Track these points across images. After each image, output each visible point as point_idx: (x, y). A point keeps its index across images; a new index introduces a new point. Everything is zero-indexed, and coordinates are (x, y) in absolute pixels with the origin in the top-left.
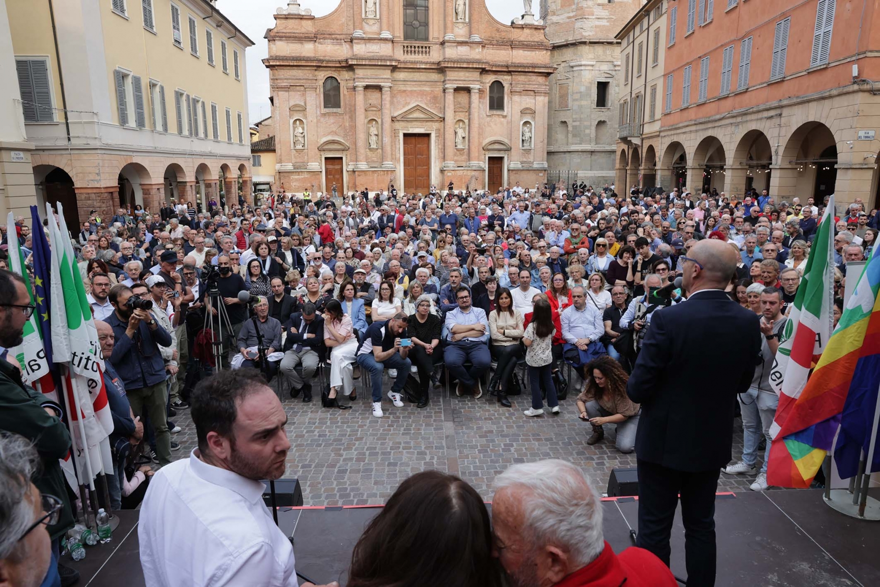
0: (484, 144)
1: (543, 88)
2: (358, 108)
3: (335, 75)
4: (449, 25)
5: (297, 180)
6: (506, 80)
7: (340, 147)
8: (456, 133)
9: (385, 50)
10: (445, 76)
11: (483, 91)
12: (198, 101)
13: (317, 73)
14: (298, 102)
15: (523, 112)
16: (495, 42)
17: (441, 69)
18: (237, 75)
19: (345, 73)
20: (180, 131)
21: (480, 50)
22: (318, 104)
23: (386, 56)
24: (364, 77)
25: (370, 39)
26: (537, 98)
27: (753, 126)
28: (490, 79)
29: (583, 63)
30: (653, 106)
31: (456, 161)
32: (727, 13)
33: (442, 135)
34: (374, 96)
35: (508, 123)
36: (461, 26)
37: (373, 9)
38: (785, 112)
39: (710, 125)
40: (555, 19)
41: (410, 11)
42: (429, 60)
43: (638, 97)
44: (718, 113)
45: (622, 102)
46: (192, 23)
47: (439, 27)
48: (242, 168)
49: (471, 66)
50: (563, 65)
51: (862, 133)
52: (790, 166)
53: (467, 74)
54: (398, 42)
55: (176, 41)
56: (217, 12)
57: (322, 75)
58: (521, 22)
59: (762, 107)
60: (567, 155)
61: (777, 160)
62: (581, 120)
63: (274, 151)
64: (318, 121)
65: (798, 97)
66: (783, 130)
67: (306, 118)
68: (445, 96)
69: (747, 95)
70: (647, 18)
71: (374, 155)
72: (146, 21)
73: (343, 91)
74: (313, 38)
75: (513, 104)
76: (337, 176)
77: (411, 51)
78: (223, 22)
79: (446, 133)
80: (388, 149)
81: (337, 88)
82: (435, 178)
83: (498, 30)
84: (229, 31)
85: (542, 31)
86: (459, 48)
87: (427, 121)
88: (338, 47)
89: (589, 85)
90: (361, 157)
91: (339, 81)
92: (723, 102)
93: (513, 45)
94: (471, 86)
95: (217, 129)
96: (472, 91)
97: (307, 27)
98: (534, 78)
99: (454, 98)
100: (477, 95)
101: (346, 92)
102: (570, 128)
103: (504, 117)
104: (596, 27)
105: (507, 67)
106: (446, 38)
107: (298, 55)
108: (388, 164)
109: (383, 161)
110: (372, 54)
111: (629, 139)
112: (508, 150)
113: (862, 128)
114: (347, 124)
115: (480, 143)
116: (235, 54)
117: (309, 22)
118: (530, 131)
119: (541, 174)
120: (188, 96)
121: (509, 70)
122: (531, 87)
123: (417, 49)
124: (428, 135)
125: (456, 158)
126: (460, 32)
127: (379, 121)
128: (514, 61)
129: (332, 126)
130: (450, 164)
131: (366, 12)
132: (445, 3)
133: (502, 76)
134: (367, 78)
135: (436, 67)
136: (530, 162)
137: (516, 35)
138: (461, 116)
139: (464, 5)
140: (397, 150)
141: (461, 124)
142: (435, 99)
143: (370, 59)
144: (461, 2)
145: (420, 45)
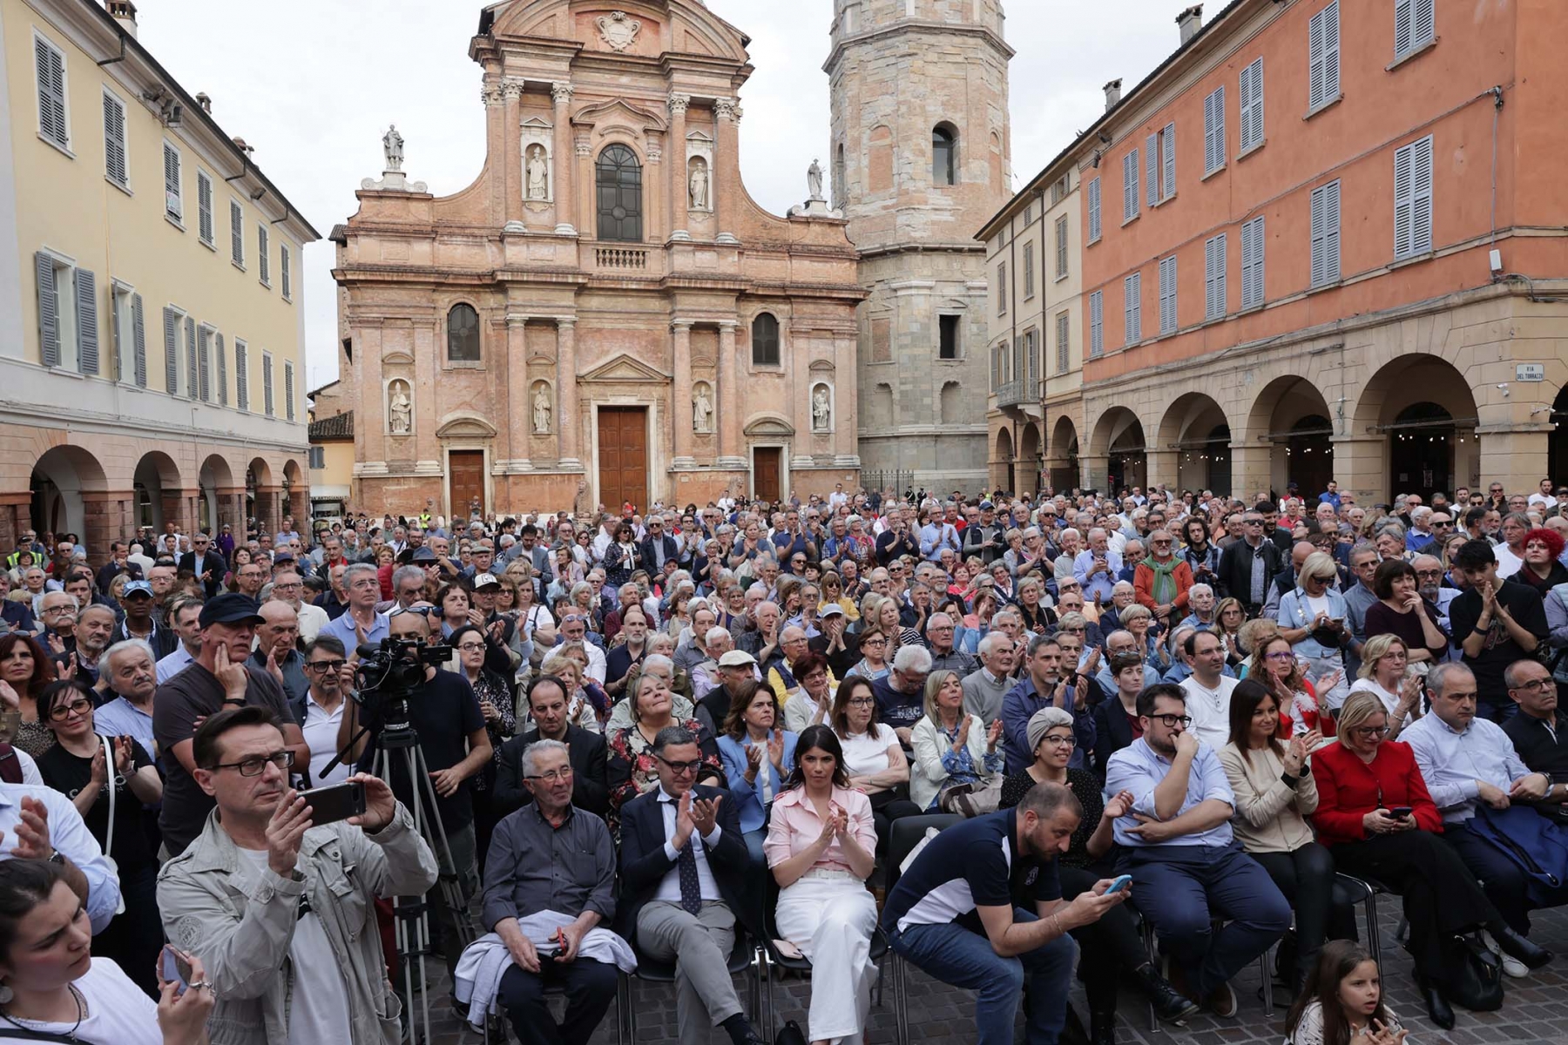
0: (745, 426)
1: (846, 326)
2: (512, 359)
3: (470, 300)
4: (680, 214)
5: (394, 494)
6: (781, 311)
7: (479, 431)
8: (694, 405)
9: (564, 256)
10: (673, 303)
11: (742, 331)
12: (210, 333)
13: (436, 296)
14: (398, 349)
15: (816, 367)
16: (760, 246)
17: (665, 290)
18: (286, 292)
19: (488, 296)
20: (171, 387)
21: (736, 258)
22: (437, 352)
23: (567, 268)
24: (525, 304)
25: (536, 238)
26: (838, 342)
27: (1285, 369)
28: (755, 309)
29: (914, 283)
30: (1063, 349)
31: (695, 455)
32: (1204, 181)
33: (667, 408)
34: (543, 340)
35: (787, 386)
36: (700, 217)
37: (541, 184)
38: (1350, 341)
39: (1189, 374)
40: (861, 210)
41: (610, 191)
42: (644, 276)
43: (1029, 335)
44: (1205, 352)
45: (995, 345)
46: (203, 184)
47: (661, 219)
48: (290, 468)
49: (720, 286)
50: (878, 287)
51: (1522, 370)
52: (1368, 437)
53: (713, 300)
54: (587, 244)
55: (171, 213)
56: (255, 169)
57: (445, 301)
58: (805, 213)
59: (1300, 335)
60: (893, 443)
61: (1343, 427)
62: (915, 381)
63: (351, 439)
64: (436, 384)
65: (1376, 313)
66: (1351, 375)
67: (414, 377)
68: (673, 339)
69: (1264, 317)
70: (1038, 201)
71: (543, 446)
72: (110, 166)
73: (486, 329)
74: (431, 233)
75: (795, 354)
76: (473, 486)
77: (611, 260)
78: (264, 191)
79: (677, 404)
80: (570, 434)
81: (474, 323)
82: (657, 486)
83: (765, 226)
84: (272, 208)
85: (841, 228)
86: (698, 254)
87: (642, 384)
88: (476, 250)
89: (926, 320)
90: (520, 449)
91: (478, 311)
92: (1214, 333)
93: (791, 251)
94: (721, 321)
95: (245, 389)
96: (722, 330)
97: (419, 214)
98: (829, 308)
99: (690, 343)
100: (732, 338)
101: (490, 331)
102: (896, 396)
103: (781, 376)
104: (934, 223)
105: (784, 288)
106: (675, 237)
107: (400, 262)
108: (570, 462)
109: (560, 457)
110: (540, 263)
111: (1020, 407)
112: (790, 434)
113: (1522, 360)
114: (493, 390)
115: (739, 423)
116: (284, 252)
117: (423, 205)
118: (827, 401)
119: (849, 478)
120: (190, 321)
121: (789, 294)
122: (827, 324)
123: (621, 256)
124: (643, 410)
125: (695, 450)
126: (700, 228)
127: (553, 383)
128: (795, 278)
129: (464, 392)
130: (686, 461)
131: (528, 190)
132: (671, 177)
133: (774, 305)
134: (532, 306)
135: (656, 287)
136: (828, 457)
137: (797, 234)
138: (703, 374)
139: (706, 181)
140: (586, 437)
141: (703, 388)
142: (655, 344)
143: (536, 272)
144: (698, 177)
145: (627, 249)
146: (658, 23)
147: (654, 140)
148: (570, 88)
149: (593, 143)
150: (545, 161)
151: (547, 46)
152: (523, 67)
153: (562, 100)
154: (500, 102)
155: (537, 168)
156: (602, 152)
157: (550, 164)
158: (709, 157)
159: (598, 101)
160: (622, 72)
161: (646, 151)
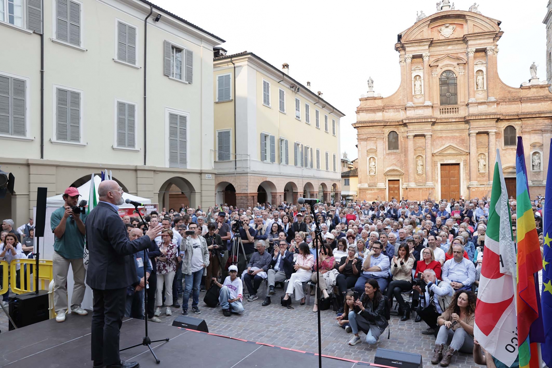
1: (548, 128)
2: (409, 149)
3: (395, 130)
4: (471, 92)
5: (370, 194)
6: (517, 124)
7: (398, 173)
8: (478, 162)
9: (428, 112)
10: (470, 125)
11: (499, 133)
12: (308, 148)
13: (384, 129)
14: (372, 147)
15: (533, 145)
16: (507, 100)
17: (466, 121)
18: (334, 133)
19: (402, 128)
20: (296, 164)
21: (496, 106)
22: (384, 147)
23: (428, 116)
24: (414, 129)
25: (417, 107)
26: (544, 135)
28: (503, 125)
31: (479, 181)
33: (468, 164)
34: (421, 140)
36: (480, 92)
41: (444, 88)
42: (458, 116)
46: (307, 107)
47: (465, 95)
48: (334, 185)
49: (488, 117)
53: (486, 123)
54: (436, 107)
55: (297, 117)
56: (322, 100)
57: (387, 130)
58: (528, 84)
63: (357, 176)
64: (384, 158)
67: (377, 156)
68: (470, 138)
71: (420, 178)
72: (280, 107)
73: (400, 139)
74: (382, 109)
75: (524, 141)
76: (396, 192)
77: (445, 112)
78: (326, 105)
79: (471, 162)
80: (430, 174)
81: (397, 138)
82: (464, 192)
83: (509, 92)
84: (329, 109)
85: (547, 88)
86: (479, 106)
87: (457, 155)
88: (397, 113)
90: (412, 179)
91: (398, 133)
93: (521, 100)
94: (489, 131)
95: (319, 163)
96: (490, 134)
97: (379, 103)
98: (541, 121)
99: (477, 139)
100: (494, 136)
101: (402, 140)
105: (518, 115)
106: (470, 101)
107: (373, 120)
108: (430, 184)
109: (426, 182)
110: (419, 116)
114: (403, 159)
116: (333, 121)
117: (380, 101)
118: (540, 158)
120: (302, 145)
122: (539, 128)
123: (449, 110)
124: (458, 165)
125: (478, 179)
126: (481, 96)
127: (424, 156)
128: (523, 111)
129: (393, 160)
130: (474, 183)
131: (415, 91)
132: (468, 79)
133: (514, 122)
134: (416, 131)
135: (463, 120)
136: (540, 181)
137: (524, 93)
138: (482, 151)
139: (483, 79)
140: (436, 175)
141: (482, 156)
142: (463, 141)
143: (417, 119)
144: (480, 78)
145: (452, 107)
146: (463, 25)
147: (461, 67)
148: (429, 54)
149: (438, 72)
150: (421, 81)
151: (420, 42)
152: (412, 50)
153: (426, 59)
154: (405, 63)
155: (418, 83)
156: (442, 74)
157: (422, 81)
158: (484, 70)
159: (440, 57)
160: (449, 45)
161: (459, 72)
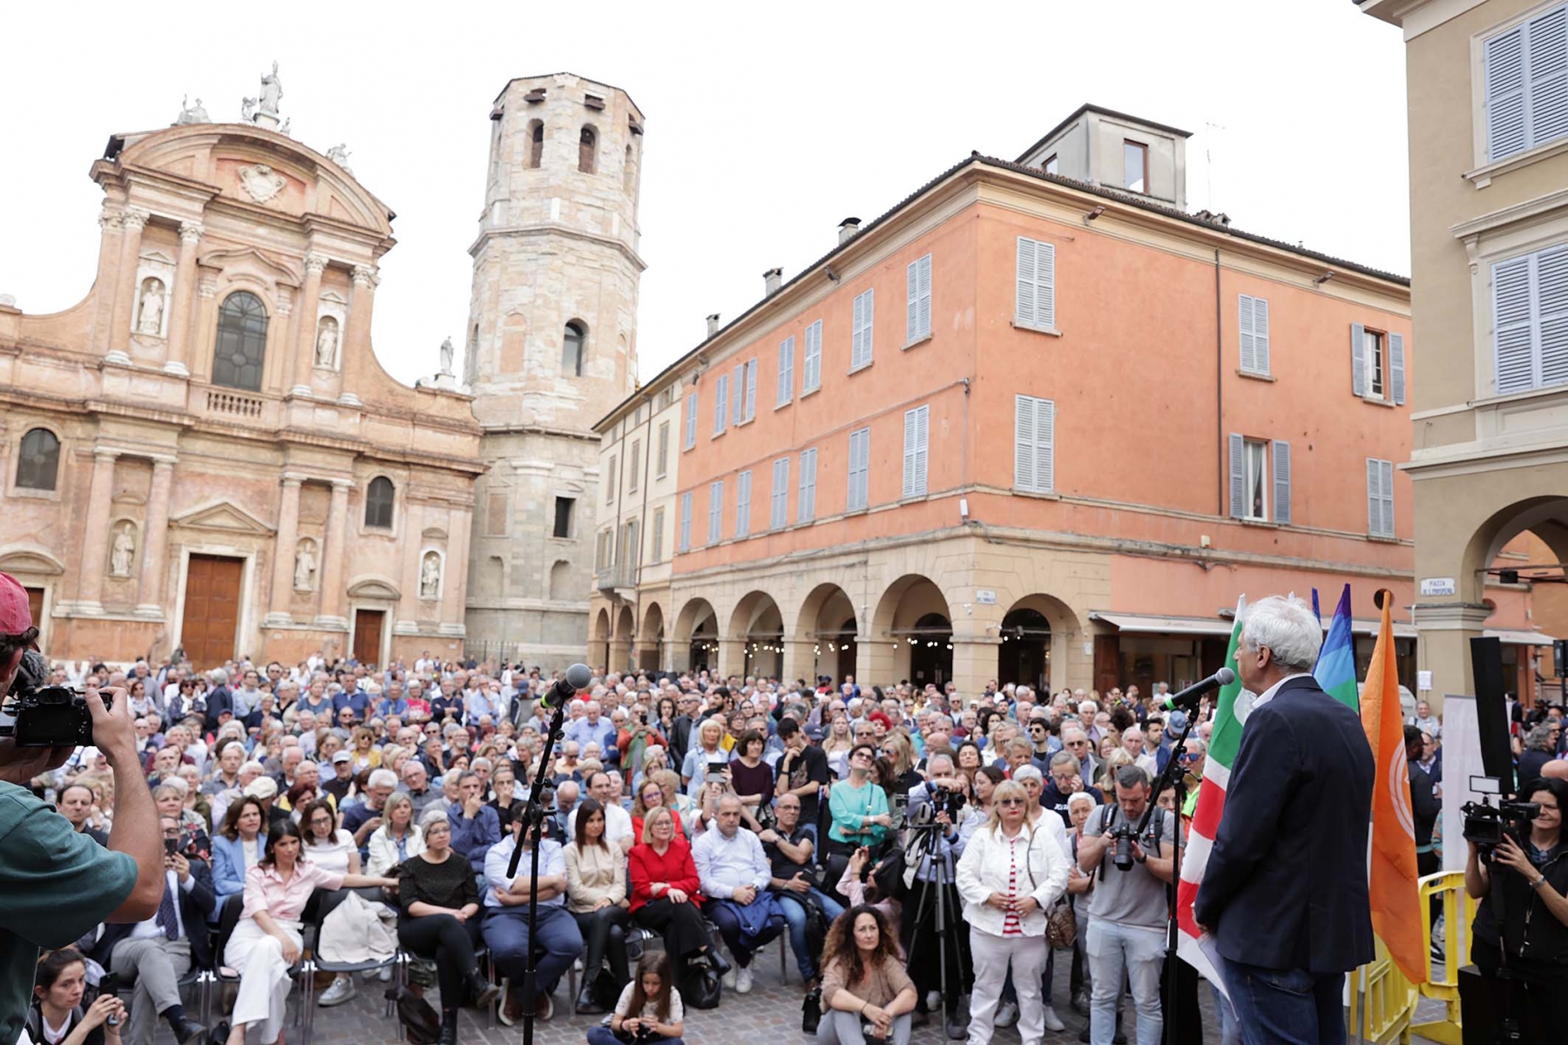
0: (349, 586)
1: (463, 498)
2: (95, 494)
3: (52, 426)
4: (304, 370)
6: (400, 476)
7: (43, 567)
8: (297, 561)
9: (173, 395)
10: (286, 456)
11: (356, 492)
13: (10, 417)
15: (428, 534)
16: (384, 411)
17: (279, 443)
19: (75, 425)
21: (358, 420)
23: (172, 407)
24: (117, 438)
25: (142, 372)
26: (453, 513)
27: (826, 578)
28: (372, 472)
29: (535, 463)
30: (658, 540)
31: (292, 613)
32: (777, 411)
33: (265, 561)
34: (134, 479)
35: (398, 551)
36: (325, 375)
37: (156, 319)
38: (873, 558)
39: (756, 574)
40: (490, 388)
41: (231, 337)
42: (258, 426)
43: (631, 524)
44: (768, 556)
45: (602, 530)
47: (283, 371)
49: (337, 445)
50: (499, 463)
51: (980, 594)
52: (882, 640)
53: (329, 458)
54: (199, 386)
57: (22, 423)
58: (433, 385)
59: (838, 550)
60: (501, 615)
61: (864, 630)
62: (527, 557)
65: (889, 538)
66: (872, 587)
68: (282, 492)
69: (812, 533)
70: (647, 405)
71: (119, 590)
73: (67, 457)
74: (14, 350)
75: (408, 519)
77: (224, 405)
79: (278, 559)
80: (154, 580)
81: (54, 455)
82: (246, 640)
83: (391, 392)
85: (468, 404)
86: (319, 412)
87: (242, 534)
88: (67, 375)
89: (542, 500)
90: (91, 591)
91: (60, 438)
92: (776, 540)
93: (414, 419)
94: (334, 480)
96: (336, 489)
98: (449, 478)
99: (300, 497)
100: (345, 497)
101: (73, 462)
102: (507, 569)
103: (392, 540)
104: (558, 410)
105: (404, 454)
106: (296, 392)
108: (149, 609)
109: (138, 603)
110: (142, 399)
111: (616, 591)
112: (395, 599)
113: (981, 586)
114: (67, 524)
115: (343, 584)
117: (10, 320)
118: (438, 569)
119: (453, 646)
121: (408, 461)
122: (443, 494)
123: (235, 402)
124: (239, 561)
125: (293, 607)
126: (324, 386)
127: (141, 524)
128: (416, 446)
129: (30, 523)
130: (281, 617)
131: (139, 322)
132: (299, 331)
133: (392, 470)
134: (127, 442)
135: (271, 438)
136: (433, 624)
137: (423, 404)
138: (309, 531)
139: (335, 341)
140: (172, 584)
141: (309, 545)
142: (262, 495)
143: (136, 407)
144: (328, 336)
145: (244, 397)
146: (304, 184)
147: (285, 294)
148: (201, 229)
149: (218, 288)
150: (162, 297)
151: (181, 184)
152: (148, 200)
153: (190, 240)
154: (119, 229)
155: (152, 301)
156: (229, 297)
157: (168, 300)
158: (341, 319)
159: (230, 247)
160: (260, 224)
161: (276, 303)
